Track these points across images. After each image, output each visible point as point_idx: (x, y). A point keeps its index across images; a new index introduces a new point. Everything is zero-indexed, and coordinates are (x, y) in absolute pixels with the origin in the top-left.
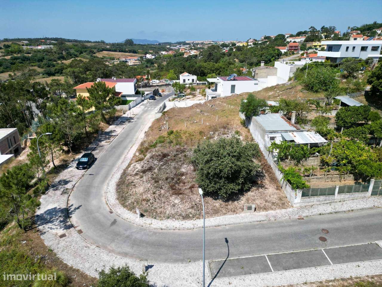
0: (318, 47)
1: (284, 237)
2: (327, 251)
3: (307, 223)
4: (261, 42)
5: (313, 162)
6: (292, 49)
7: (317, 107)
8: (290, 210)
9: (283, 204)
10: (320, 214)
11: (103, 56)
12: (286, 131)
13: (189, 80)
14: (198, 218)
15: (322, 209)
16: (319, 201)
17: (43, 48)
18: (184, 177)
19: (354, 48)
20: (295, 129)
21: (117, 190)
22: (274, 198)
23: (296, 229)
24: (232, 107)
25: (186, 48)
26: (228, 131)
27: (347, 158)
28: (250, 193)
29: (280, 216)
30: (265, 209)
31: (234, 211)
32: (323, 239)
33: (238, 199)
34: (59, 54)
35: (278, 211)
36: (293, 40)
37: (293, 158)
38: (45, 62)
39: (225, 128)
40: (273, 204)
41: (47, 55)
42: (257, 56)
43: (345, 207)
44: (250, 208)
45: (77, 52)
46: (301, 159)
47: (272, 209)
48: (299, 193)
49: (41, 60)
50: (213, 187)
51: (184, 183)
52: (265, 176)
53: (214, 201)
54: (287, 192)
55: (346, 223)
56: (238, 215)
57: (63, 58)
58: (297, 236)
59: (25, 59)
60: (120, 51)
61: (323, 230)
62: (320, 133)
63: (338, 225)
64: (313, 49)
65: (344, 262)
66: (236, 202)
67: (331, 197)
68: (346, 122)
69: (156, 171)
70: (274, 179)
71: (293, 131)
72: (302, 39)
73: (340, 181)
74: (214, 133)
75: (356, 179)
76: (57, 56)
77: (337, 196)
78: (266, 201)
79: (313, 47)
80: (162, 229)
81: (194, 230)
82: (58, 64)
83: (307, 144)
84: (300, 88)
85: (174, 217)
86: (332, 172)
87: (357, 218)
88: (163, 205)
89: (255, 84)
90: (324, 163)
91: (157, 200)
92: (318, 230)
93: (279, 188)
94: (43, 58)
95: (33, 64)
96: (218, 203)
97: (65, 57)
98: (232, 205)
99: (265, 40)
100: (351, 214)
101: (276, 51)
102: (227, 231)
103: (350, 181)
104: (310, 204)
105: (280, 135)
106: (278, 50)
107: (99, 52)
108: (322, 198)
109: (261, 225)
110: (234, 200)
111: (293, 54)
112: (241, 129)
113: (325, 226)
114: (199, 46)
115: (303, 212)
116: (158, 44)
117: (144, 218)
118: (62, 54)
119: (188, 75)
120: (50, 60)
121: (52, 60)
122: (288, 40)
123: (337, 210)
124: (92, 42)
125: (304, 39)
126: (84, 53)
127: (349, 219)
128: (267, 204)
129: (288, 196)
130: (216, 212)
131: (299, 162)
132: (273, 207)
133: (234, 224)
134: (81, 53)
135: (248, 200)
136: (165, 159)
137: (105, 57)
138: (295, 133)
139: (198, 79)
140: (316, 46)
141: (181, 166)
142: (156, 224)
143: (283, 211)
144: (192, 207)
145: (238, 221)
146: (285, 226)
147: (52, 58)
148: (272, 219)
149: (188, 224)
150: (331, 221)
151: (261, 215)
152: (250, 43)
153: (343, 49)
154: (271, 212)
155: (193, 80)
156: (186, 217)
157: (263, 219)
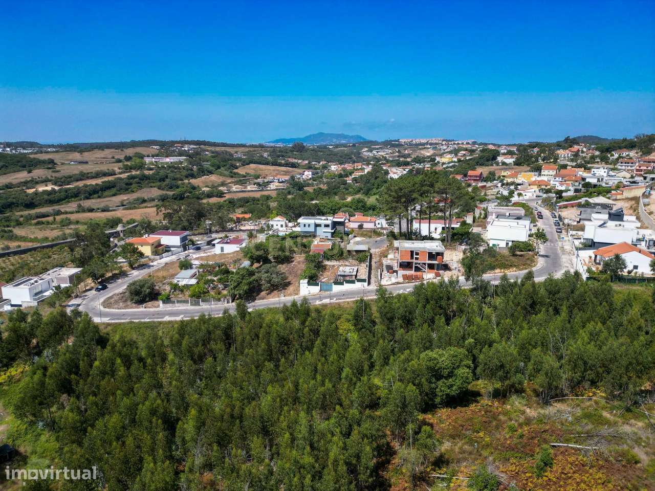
11: (246, 173)
17: (172, 161)
25: (387, 154)
34: (188, 170)
38: (167, 181)
41: (172, 172)
45: (213, 166)
49: (162, 180)
57: (193, 176)
59: (144, 178)
60: (273, 165)
76: (184, 173)
82: (183, 184)
94: (167, 177)
95: (152, 184)
97: (196, 174)
107: (244, 165)
116: (351, 145)
118: (192, 170)
120: (175, 179)
121: (177, 178)
124: (247, 146)
126: (222, 168)
134: (219, 167)
137: (248, 174)
147: (178, 176)
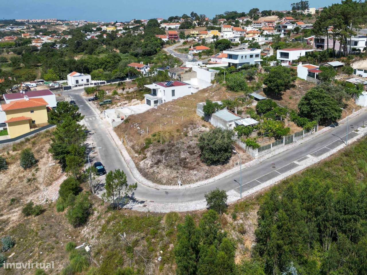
0: (196, 35)
1: (258, 172)
2: (277, 171)
3: (264, 163)
4: (132, 27)
5: (254, 135)
6: (173, 38)
7: (243, 102)
8: (254, 160)
9: (250, 159)
10: (268, 158)
12: (237, 120)
13: (82, 80)
14: (213, 177)
15: (267, 156)
16: (265, 153)
18: (187, 160)
19: (246, 56)
20: (240, 118)
21: (147, 179)
22: (245, 157)
23: (261, 167)
24: (185, 108)
26: (196, 126)
27: (270, 129)
28: (232, 158)
29: (251, 164)
30: (243, 163)
31: (229, 168)
32: (274, 167)
33: (228, 162)
35: (250, 162)
36: (168, 27)
37: (245, 134)
39: (192, 124)
40: (246, 159)
42: (141, 46)
43: (277, 152)
44: (237, 164)
46: (248, 135)
47: (247, 162)
48: (257, 150)
50: (217, 157)
51: (190, 163)
52: (234, 147)
53: (216, 166)
54: (249, 152)
55: (280, 159)
56: (232, 169)
58: (263, 169)
61: (272, 164)
62: (253, 118)
63: (277, 160)
64: (191, 37)
65: (285, 172)
66: (228, 164)
67: (270, 149)
68: (263, 110)
69: (164, 161)
70: (240, 148)
71: (240, 119)
72: (176, 26)
73: (270, 141)
74: (187, 129)
75: (276, 139)
77: (272, 148)
78: (242, 159)
79: (191, 35)
80: (198, 187)
81: (216, 182)
83: (250, 125)
84: (224, 89)
85: (200, 180)
86: (265, 138)
87: (283, 156)
88: (188, 177)
89: (189, 88)
90: (259, 134)
91: (183, 175)
92: (270, 165)
93: (244, 151)
96: (219, 167)
98: (226, 166)
99: (136, 25)
100: (280, 155)
101: (159, 40)
102: (232, 177)
103: (273, 140)
104: (262, 155)
105: (234, 123)
106: (160, 39)
108: (266, 151)
109: (245, 170)
110: (226, 163)
111: (175, 42)
112: (204, 123)
113: (272, 162)
114: (42, 27)
115: (260, 159)
117: (183, 185)
119: (80, 75)
122: (163, 25)
123: (274, 155)
125: (179, 25)
127: (280, 157)
128: (243, 160)
129: (251, 154)
130: (221, 171)
131: (248, 136)
132: (246, 161)
133: (233, 173)
135: (233, 161)
136: (164, 153)
138: (241, 120)
139: (92, 79)
140: (194, 34)
141: (179, 154)
142: (193, 186)
143: (252, 162)
144: (206, 173)
145: (234, 172)
146: (256, 168)
148: (249, 166)
149: (211, 180)
150: (273, 160)
151: (243, 166)
152: (119, 27)
153: (240, 57)
154: (246, 164)
155: (88, 80)
156: (207, 178)
157: (245, 168)
